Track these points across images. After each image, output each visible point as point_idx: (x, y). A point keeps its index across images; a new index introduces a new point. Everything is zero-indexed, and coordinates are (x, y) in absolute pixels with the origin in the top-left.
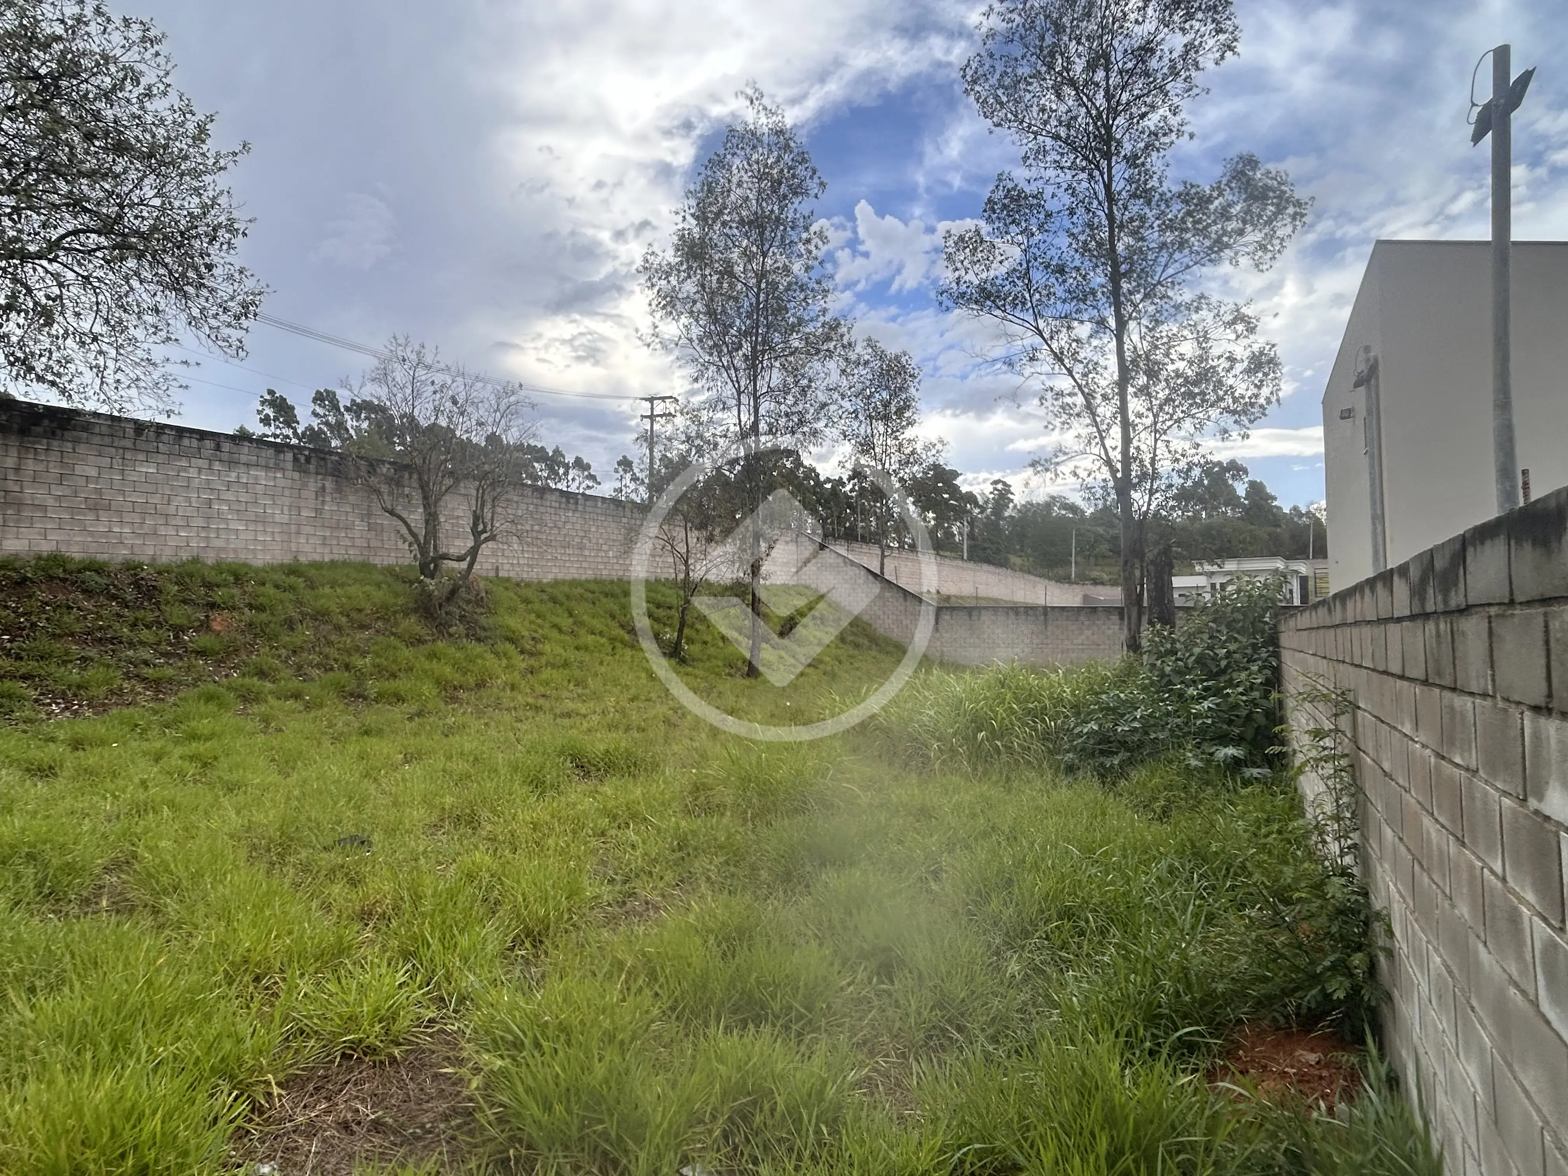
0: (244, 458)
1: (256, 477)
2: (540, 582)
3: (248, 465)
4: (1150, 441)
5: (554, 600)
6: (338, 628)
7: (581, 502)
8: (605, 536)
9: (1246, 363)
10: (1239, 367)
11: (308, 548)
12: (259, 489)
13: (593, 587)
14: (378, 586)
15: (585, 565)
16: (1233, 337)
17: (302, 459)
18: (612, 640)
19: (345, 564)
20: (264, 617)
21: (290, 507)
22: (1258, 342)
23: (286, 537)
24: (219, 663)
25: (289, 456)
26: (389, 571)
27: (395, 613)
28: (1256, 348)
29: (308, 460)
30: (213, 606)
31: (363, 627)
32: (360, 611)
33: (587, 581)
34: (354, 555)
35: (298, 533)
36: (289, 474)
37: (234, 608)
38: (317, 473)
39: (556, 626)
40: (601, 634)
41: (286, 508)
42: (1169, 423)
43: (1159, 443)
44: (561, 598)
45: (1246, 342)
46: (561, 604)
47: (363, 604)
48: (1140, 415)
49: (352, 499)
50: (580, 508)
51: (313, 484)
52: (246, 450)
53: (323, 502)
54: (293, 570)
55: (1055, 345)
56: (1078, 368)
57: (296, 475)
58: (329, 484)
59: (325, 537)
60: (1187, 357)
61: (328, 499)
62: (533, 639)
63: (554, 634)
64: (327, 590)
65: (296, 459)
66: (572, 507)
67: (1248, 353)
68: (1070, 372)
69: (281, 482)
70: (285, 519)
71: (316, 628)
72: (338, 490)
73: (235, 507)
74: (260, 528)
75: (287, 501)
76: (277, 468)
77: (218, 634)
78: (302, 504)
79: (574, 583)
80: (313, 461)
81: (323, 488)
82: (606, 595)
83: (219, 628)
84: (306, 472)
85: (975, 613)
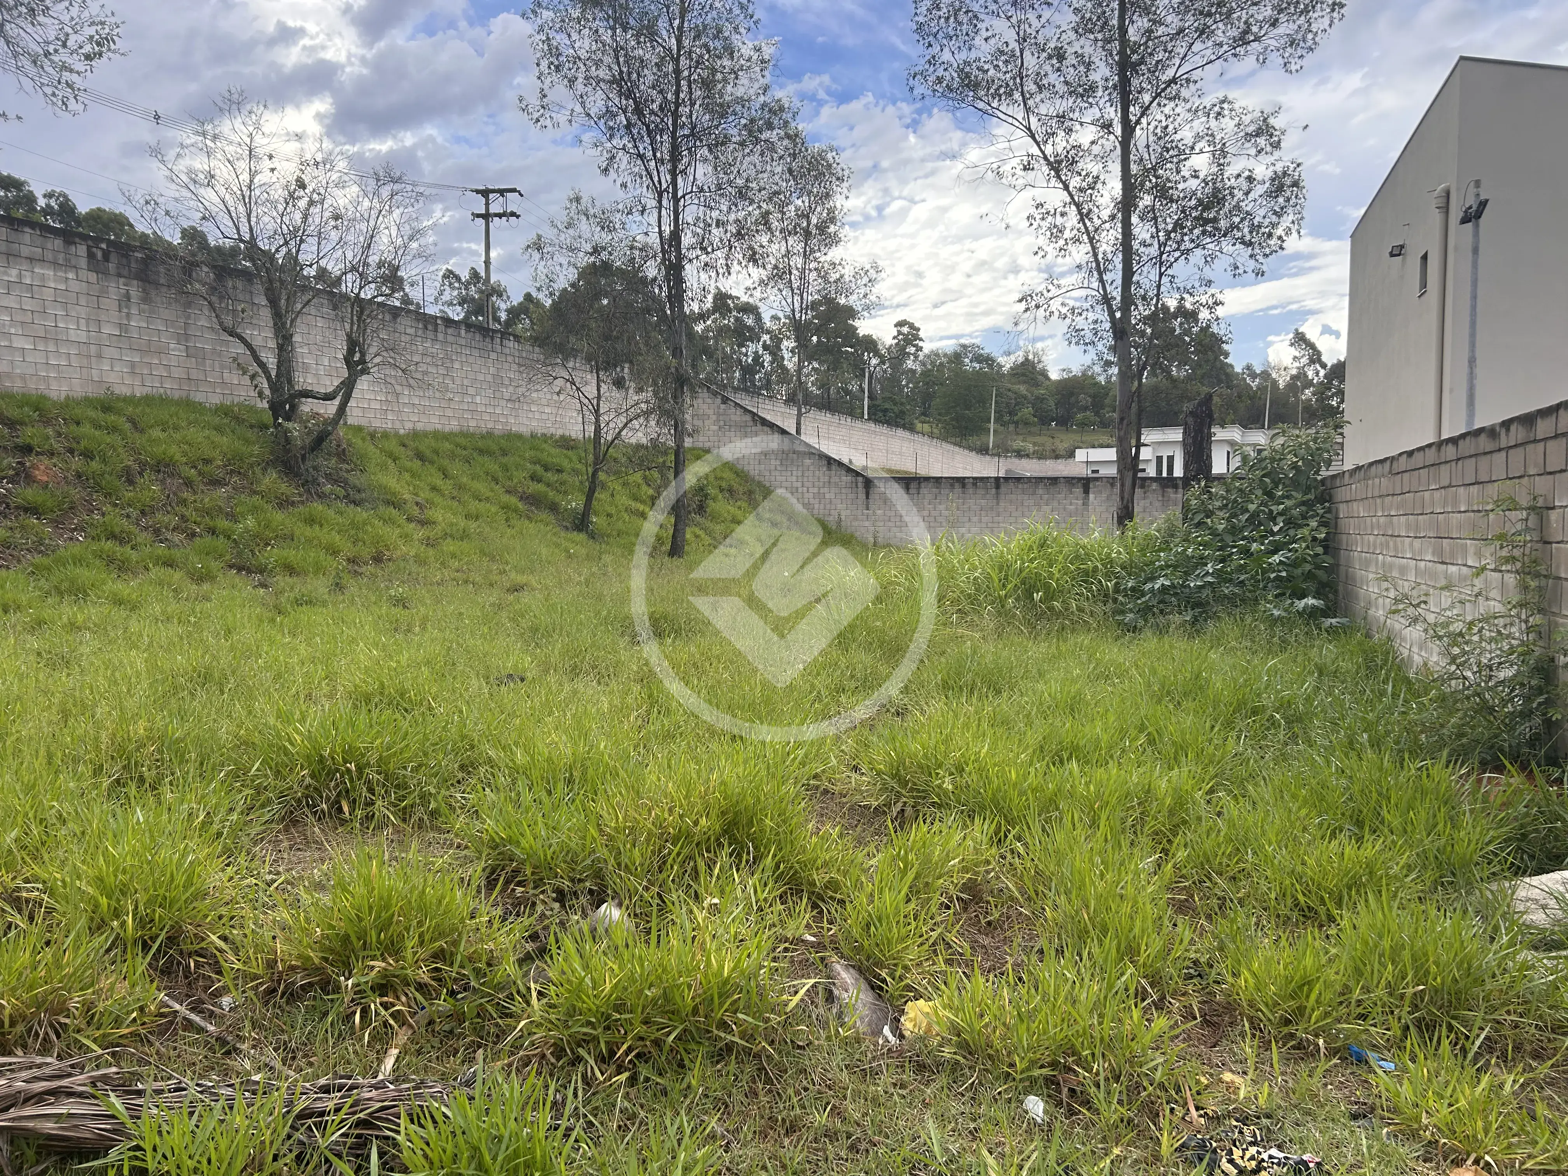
0: (25, 251)
1: (43, 277)
2: (397, 434)
3: (31, 259)
4: (1154, 275)
5: (420, 456)
6: (188, 483)
7: (441, 328)
8: (471, 375)
9: (1267, 185)
10: (1260, 190)
11: (112, 378)
12: (48, 294)
13: (463, 441)
14: (218, 429)
15: (449, 413)
16: (1253, 152)
17: (99, 254)
18: (505, 507)
19: (163, 401)
20: (95, 465)
21: (88, 320)
22: (1283, 159)
23: (85, 362)
24: (56, 523)
25: (82, 250)
26: (223, 411)
27: (251, 466)
28: (1279, 167)
29: (106, 257)
30: (27, 449)
31: (216, 483)
32: (207, 461)
33: (451, 433)
34: (170, 388)
35: (100, 356)
36: (84, 274)
37: (52, 454)
38: (119, 275)
39: (434, 488)
40: (487, 499)
41: (82, 321)
42: (1177, 254)
43: (1165, 280)
44: (428, 453)
45: (1270, 159)
46: (432, 463)
47: (208, 453)
48: (1144, 244)
49: (166, 314)
50: (441, 336)
51: (115, 289)
52: (27, 238)
53: (128, 315)
54: (107, 405)
55: (1049, 149)
56: (1075, 182)
57: (93, 277)
58: (135, 292)
59: (133, 365)
60: (1202, 175)
61: (134, 311)
62: (417, 504)
63: (438, 499)
64: (156, 433)
65: (91, 256)
66: (430, 334)
67: (1269, 173)
68: (1066, 187)
69: (75, 286)
70: (82, 337)
71: (163, 482)
72: (146, 299)
73: (19, 318)
74: (52, 348)
75: (83, 312)
76: (69, 265)
77: (45, 486)
78: (103, 317)
79: (437, 435)
80: (113, 257)
81: (128, 297)
82: (481, 452)
83: (45, 478)
84: (106, 273)
85: (913, 485)
